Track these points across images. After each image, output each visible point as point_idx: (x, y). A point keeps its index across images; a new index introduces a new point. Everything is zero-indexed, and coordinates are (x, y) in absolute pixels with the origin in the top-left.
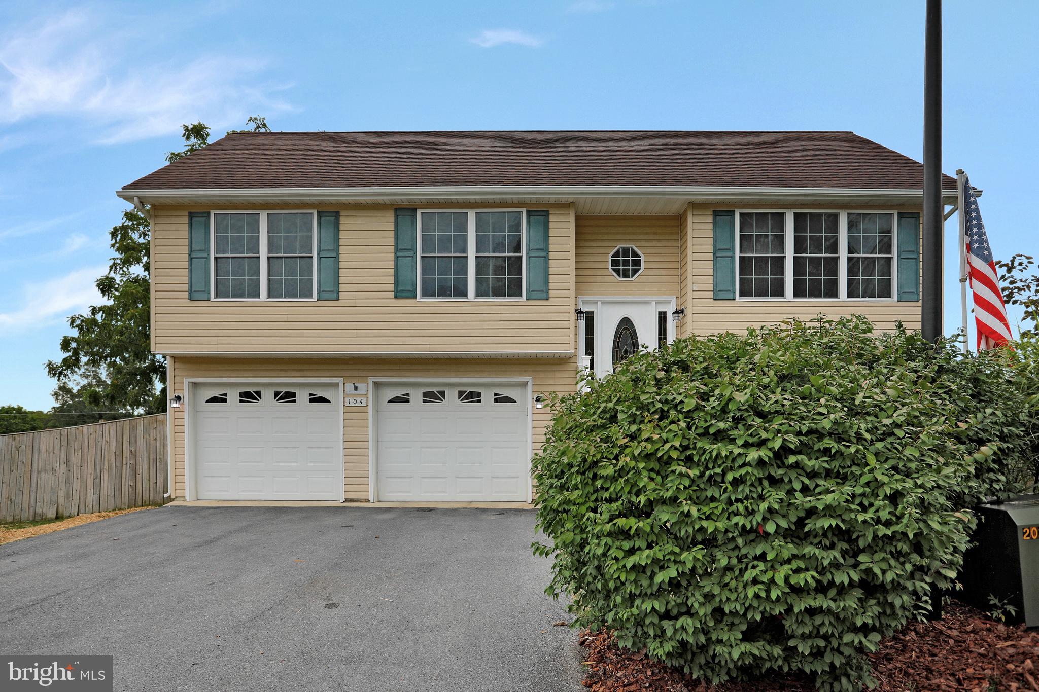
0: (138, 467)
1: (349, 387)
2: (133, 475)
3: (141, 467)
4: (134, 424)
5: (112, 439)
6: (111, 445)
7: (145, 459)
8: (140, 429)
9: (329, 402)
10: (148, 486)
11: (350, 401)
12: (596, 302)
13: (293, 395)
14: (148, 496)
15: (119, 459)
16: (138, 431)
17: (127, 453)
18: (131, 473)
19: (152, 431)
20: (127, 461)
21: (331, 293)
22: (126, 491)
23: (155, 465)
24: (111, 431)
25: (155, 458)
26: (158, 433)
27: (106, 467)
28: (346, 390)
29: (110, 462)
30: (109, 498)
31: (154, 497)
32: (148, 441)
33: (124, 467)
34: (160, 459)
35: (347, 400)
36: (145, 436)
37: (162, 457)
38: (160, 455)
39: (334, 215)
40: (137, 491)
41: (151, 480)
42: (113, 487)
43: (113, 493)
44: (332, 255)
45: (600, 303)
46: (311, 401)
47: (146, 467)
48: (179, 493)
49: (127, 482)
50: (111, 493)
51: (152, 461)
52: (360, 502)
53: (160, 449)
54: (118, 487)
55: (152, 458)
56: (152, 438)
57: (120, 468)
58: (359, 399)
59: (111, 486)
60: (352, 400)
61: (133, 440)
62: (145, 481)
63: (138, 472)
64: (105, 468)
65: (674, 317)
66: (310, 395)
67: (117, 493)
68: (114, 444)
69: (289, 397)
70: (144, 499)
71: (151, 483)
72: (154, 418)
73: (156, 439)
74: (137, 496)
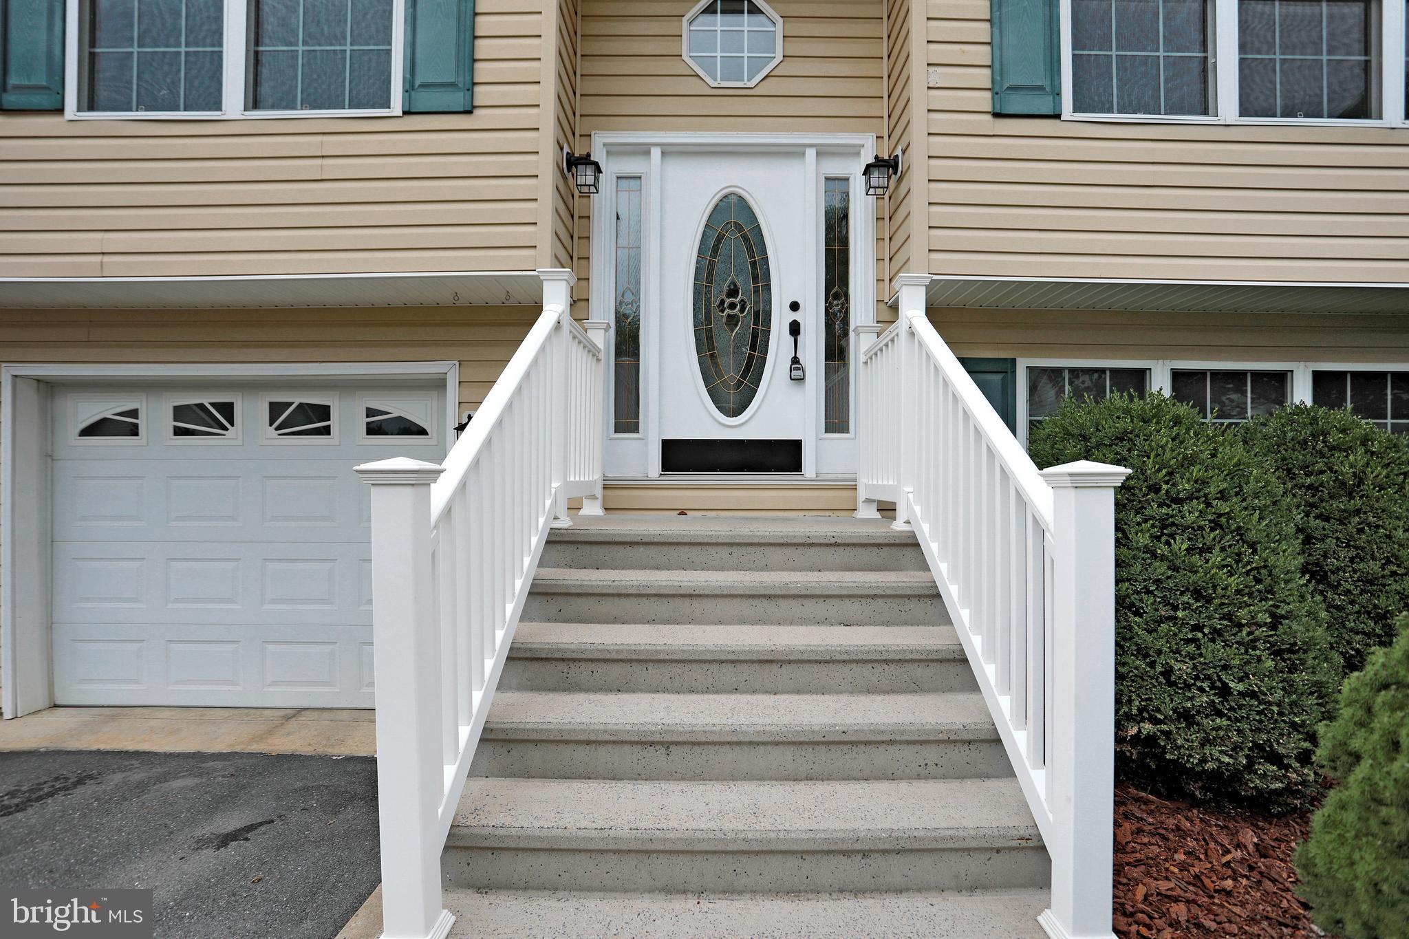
12: (643, 151)
45: (656, 153)
65: (868, 181)
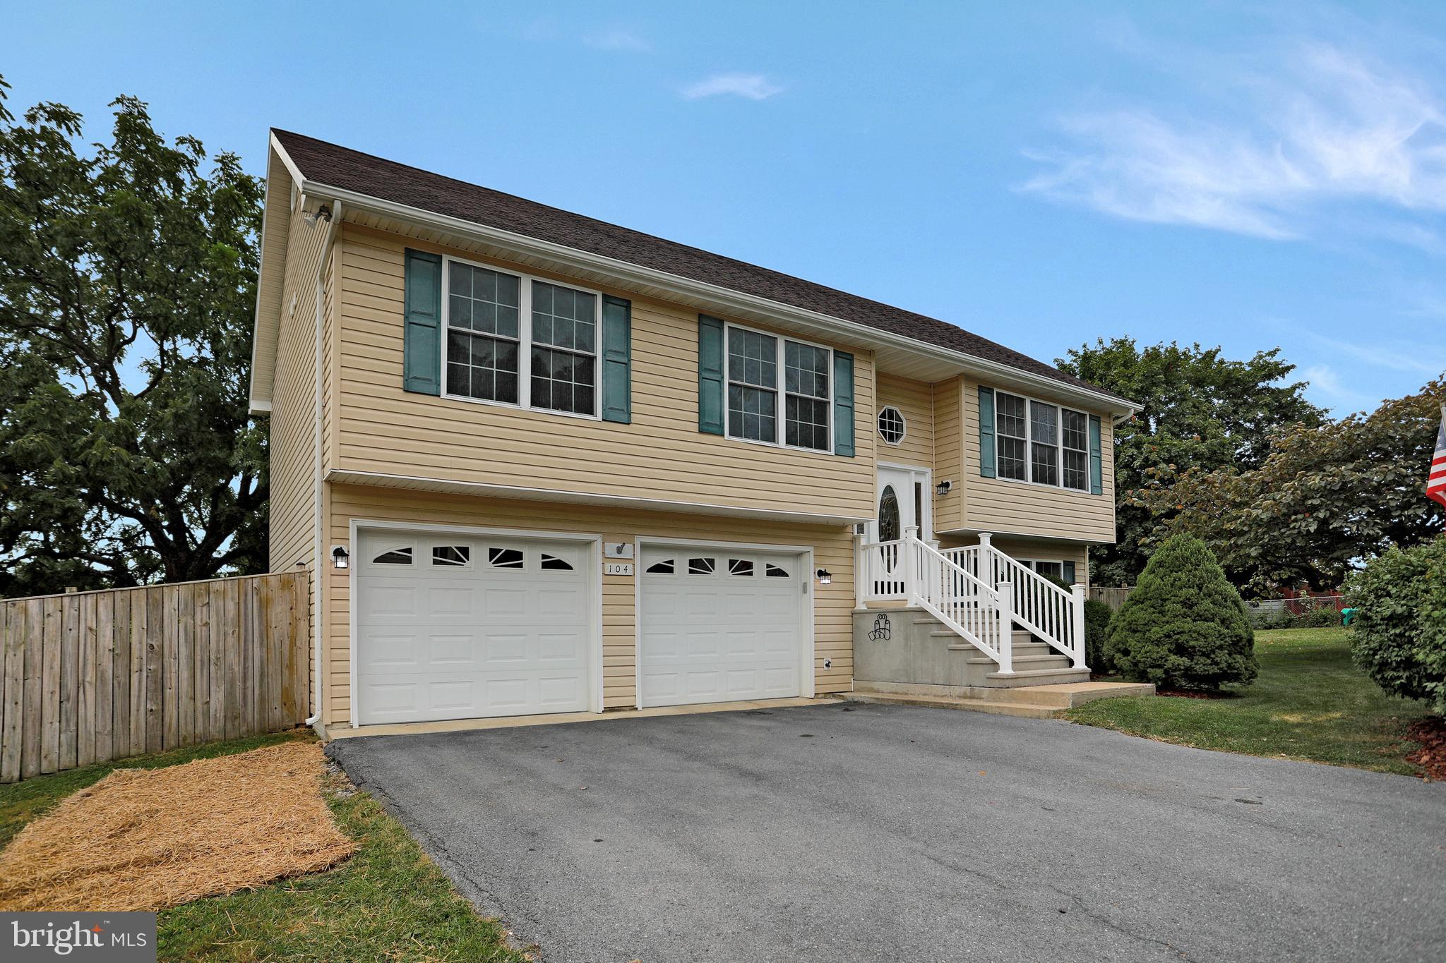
0: (167, 675)
1: (611, 548)
2: (155, 690)
3: (174, 676)
4: (158, 596)
5: (102, 624)
6: (101, 634)
7: (183, 661)
8: (170, 606)
9: (569, 567)
10: (190, 713)
11: (612, 567)
13: (518, 556)
14: (190, 727)
15: (122, 662)
16: (166, 610)
17: (141, 650)
18: (152, 687)
19: (198, 610)
20: (141, 665)
21: (620, 414)
22: (139, 719)
23: (205, 671)
24: (101, 609)
25: (206, 658)
26: (213, 613)
27: (90, 676)
28: (606, 552)
29: (100, 668)
30: (99, 736)
31: (204, 728)
32: (190, 628)
33: (135, 677)
34: (218, 659)
35: (607, 565)
36: (183, 619)
37: (221, 655)
38: (218, 651)
39: (625, 304)
40: (167, 719)
41: (198, 696)
42: (109, 716)
43: (109, 728)
44: (622, 359)
46: (545, 566)
47: (185, 675)
48: (338, 716)
49: (140, 703)
50: (104, 726)
51: (198, 664)
52: (623, 710)
53: (218, 642)
54: (120, 714)
55: (198, 658)
56: (198, 622)
57: (123, 680)
58: (623, 566)
59: (103, 716)
60: (614, 566)
61: (155, 624)
62: (184, 700)
63: (167, 684)
64: (88, 679)
66: (544, 557)
67: (119, 726)
68: (109, 633)
69: (511, 558)
70: (183, 732)
71: (199, 704)
72: (203, 587)
73: (207, 624)
74: (166, 729)
